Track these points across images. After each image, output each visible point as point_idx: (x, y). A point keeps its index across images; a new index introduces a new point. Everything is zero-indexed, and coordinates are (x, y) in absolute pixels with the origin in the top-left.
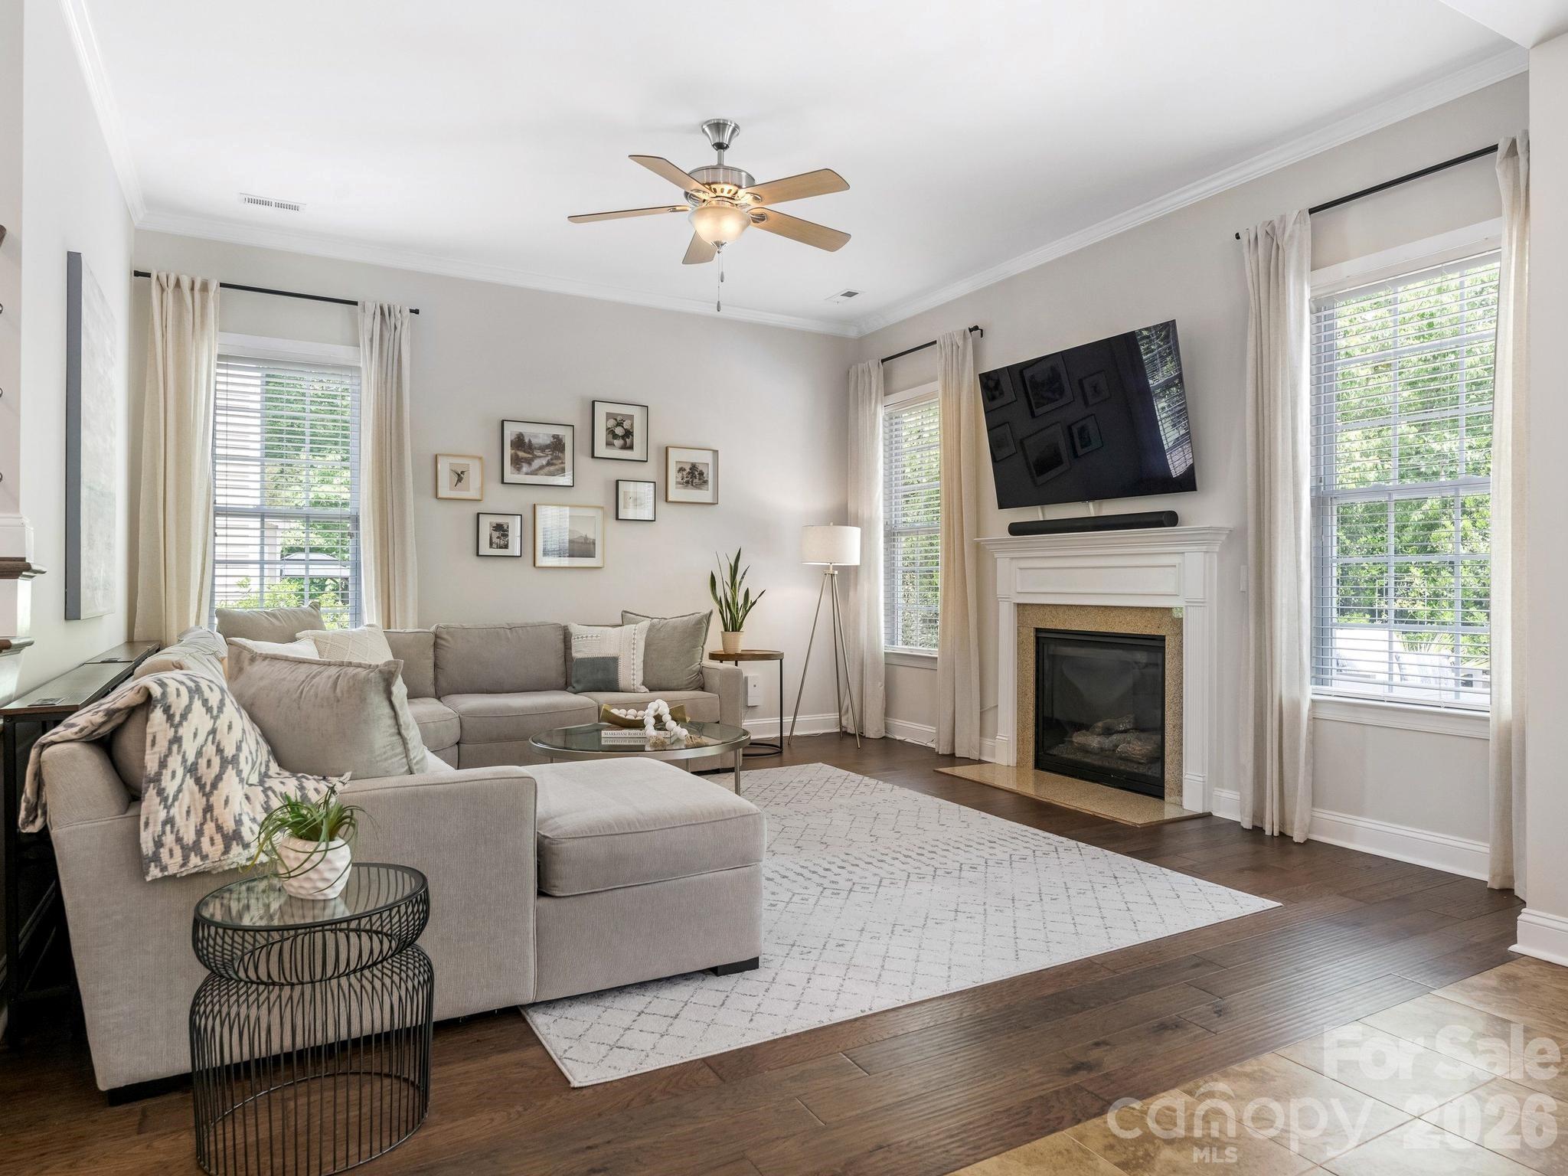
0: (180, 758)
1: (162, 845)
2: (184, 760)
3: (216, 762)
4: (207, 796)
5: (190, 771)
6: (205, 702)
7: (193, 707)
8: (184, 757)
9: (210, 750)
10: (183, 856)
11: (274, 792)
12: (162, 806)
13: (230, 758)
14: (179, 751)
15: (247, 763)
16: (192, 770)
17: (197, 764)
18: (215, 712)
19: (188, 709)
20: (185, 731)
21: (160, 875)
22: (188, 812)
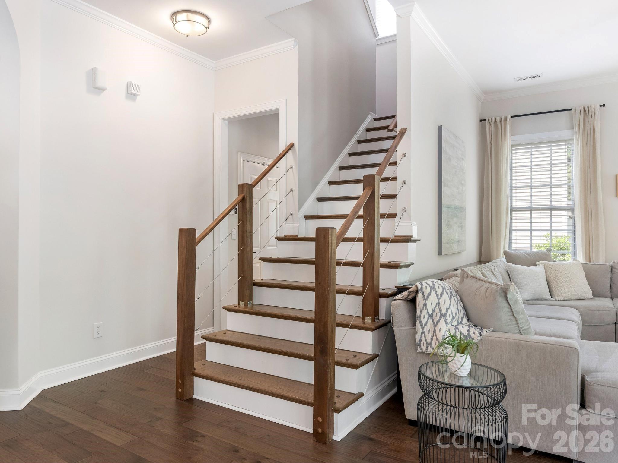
0: (426, 311)
1: (421, 341)
2: (428, 312)
3: (439, 314)
4: (435, 326)
5: (430, 316)
6: (436, 292)
7: (431, 294)
8: (427, 311)
9: (437, 310)
10: (427, 346)
11: (458, 330)
12: (421, 327)
13: (443, 314)
14: (426, 309)
15: (450, 317)
16: (431, 316)
17: (433, 314)
18: (439, 296)
19: (429, 294)
20: (428, 302)
21: (420, 351)
22: (429, 331)
